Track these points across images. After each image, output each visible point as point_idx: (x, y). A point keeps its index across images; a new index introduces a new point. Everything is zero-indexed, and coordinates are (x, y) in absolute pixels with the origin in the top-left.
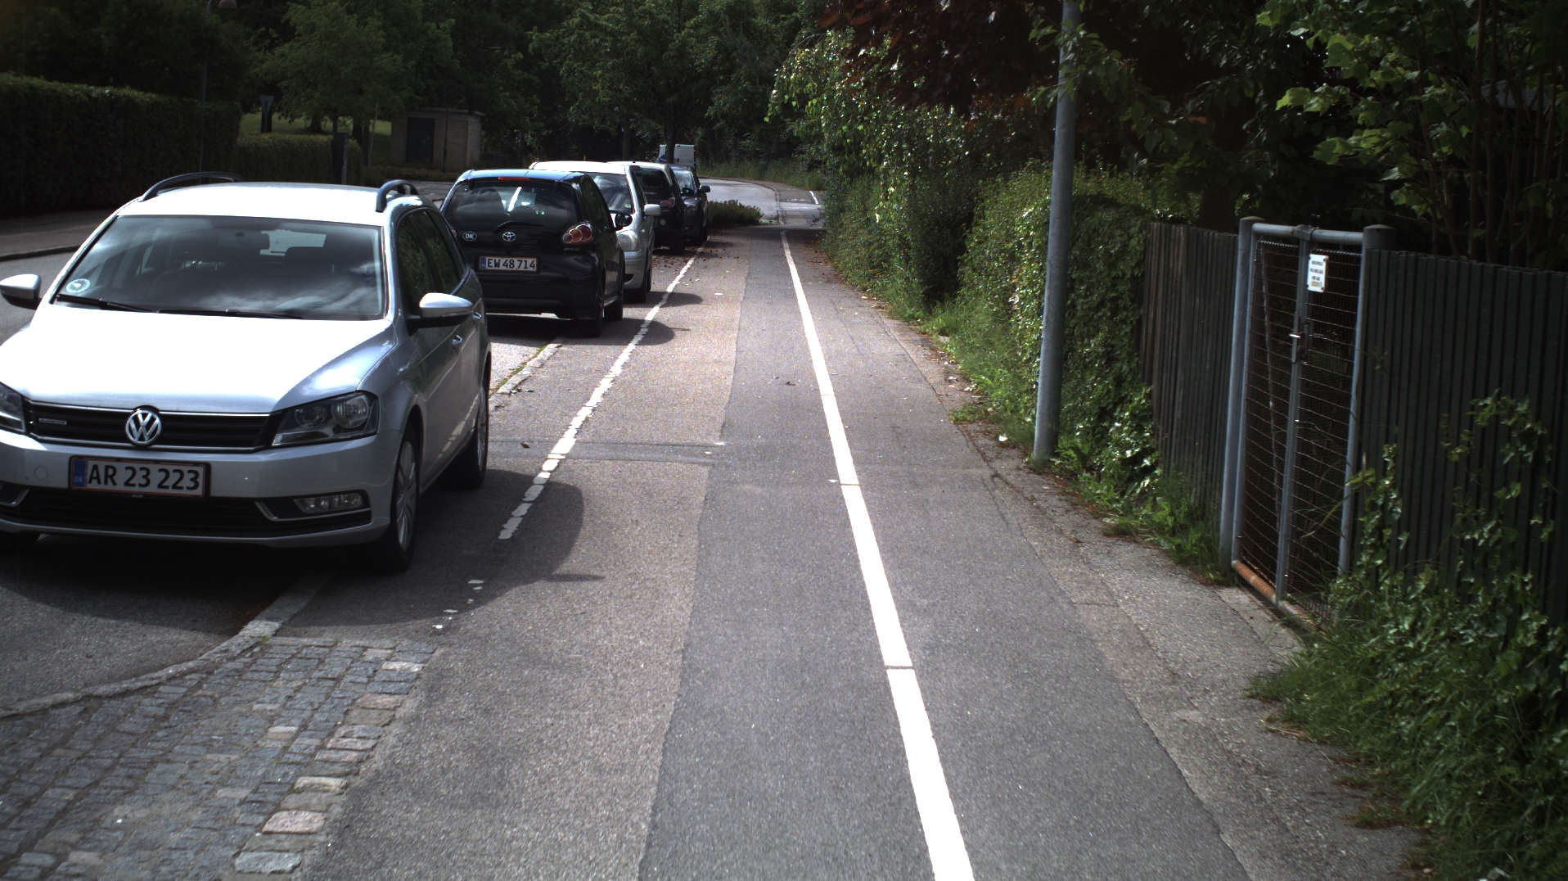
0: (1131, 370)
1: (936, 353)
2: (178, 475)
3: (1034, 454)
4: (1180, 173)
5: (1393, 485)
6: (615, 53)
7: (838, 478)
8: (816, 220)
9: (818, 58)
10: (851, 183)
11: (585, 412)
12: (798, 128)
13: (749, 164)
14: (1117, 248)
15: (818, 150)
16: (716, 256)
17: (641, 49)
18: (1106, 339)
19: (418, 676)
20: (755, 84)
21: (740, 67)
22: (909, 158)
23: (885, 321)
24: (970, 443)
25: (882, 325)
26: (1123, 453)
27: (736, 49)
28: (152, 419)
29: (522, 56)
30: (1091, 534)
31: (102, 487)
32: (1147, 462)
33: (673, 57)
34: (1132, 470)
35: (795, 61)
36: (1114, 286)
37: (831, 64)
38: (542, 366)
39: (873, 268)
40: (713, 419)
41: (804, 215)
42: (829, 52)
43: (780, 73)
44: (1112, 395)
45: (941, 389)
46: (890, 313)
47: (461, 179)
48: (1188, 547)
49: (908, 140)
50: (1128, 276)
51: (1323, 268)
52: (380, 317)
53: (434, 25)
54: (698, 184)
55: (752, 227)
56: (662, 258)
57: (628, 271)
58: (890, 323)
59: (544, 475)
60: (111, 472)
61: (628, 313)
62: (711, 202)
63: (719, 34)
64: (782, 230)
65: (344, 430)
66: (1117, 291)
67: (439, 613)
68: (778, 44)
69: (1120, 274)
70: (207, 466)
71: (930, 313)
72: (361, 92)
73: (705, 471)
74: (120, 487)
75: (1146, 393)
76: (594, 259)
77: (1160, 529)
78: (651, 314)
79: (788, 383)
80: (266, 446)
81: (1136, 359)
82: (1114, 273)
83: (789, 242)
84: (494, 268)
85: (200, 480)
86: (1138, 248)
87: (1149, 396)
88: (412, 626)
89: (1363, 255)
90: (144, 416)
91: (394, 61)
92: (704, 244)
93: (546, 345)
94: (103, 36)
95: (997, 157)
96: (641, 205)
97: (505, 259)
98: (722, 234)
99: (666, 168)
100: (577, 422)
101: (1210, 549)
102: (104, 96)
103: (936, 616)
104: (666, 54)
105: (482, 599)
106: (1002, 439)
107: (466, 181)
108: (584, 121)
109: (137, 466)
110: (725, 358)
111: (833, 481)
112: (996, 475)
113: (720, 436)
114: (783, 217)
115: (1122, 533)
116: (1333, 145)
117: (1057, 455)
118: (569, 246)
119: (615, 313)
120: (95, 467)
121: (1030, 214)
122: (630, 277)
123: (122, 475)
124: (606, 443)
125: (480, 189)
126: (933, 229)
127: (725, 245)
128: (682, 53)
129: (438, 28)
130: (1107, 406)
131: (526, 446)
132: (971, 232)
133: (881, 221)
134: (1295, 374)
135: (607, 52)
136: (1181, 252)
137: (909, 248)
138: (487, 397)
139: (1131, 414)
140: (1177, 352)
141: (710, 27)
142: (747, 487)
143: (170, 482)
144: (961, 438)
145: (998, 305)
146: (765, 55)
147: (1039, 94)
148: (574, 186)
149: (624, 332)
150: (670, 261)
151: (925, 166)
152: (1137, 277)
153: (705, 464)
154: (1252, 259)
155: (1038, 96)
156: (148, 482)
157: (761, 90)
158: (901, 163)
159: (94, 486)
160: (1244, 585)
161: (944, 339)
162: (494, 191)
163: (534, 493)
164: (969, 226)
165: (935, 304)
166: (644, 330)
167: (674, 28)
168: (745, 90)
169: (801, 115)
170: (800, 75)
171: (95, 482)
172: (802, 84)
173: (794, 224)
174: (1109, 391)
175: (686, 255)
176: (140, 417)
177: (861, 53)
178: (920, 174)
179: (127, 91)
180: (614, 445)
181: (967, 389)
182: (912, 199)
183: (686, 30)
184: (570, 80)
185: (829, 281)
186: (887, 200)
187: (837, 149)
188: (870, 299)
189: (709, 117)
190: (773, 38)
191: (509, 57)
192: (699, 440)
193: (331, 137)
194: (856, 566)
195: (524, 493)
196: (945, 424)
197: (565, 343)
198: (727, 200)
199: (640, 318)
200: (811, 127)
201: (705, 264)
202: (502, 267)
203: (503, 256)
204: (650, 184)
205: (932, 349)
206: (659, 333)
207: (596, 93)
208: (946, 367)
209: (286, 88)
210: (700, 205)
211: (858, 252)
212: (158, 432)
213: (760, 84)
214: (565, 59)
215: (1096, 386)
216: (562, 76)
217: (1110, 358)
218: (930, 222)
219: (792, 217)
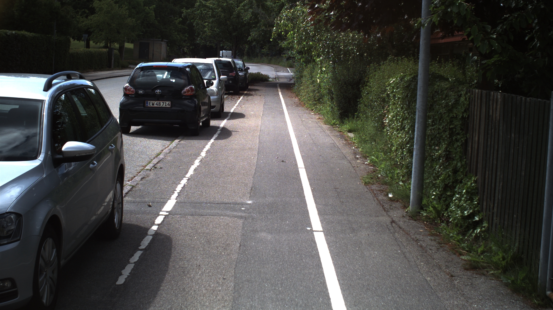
0: (462, 165)
1: (349, 143)
3: (410, 208)
6: (213, 16)
7: (312, 227)
8: (291, 79)
9: (293, 14)
10: (306, 66)
11: (184, 181)
12: (284, 44)
13: (265, 58)
14: (452, 102)
15: (291, 53)
16: (252, 95)
17: (223, 15)
18: (446, 148)
20: (266, 27)
21: (261, 21)
22: (332, 56)
23: (322, 125)
24: (375, 199)
27: (259, 14)
29: (181, 19)
30: (457, 268)
32: (477, 219)
33: (235, 18)
34: (468, 223)
35: (283, 15)
36: (451, 122)
37: (298, 16)
39: (316, 101)
40: (246, 185)
41: (286, 77)
42: (298, 11)
43: (277, 21)
44: (452, 178)
45: (354, 163)
46: (324, 121)
47: (138, 66)
48: (519, 282)
49: (332, 48)
50: (460, 117)
52: (35, 158)
53: (147, 8)
54: (245, 66)
55: (266, 82)
56: (230, 97)
57: (212, 104)
59: (155, 228)
61: (213, 123)
62: (250, 73)
63: (253, 8)
64: (277, 83)
66: (453, 124)
68: (275, 12)
69: (455, 115)
71: (343, 123)
73: (240, 222)
75: (474, 180)
76: (195, 101)
77: (499, 267)
78: (223, 123)
79: (283, 161)
81: (465, 160)
83: (280, 89)
84: (152, 106)
86: (465, 102)
87: (475, 182)
91: (132, 21)
92: (247, 90)
93: (174, 140)
94: (15, 11)
96: (219, 77)
97: (156, 102)
98: (254, 85)
99: (232, 60)
100: (179, 188)
101: (532, 283)
102: (12, 34)
104: (232, 16)
106: (390, 195)
107: (140, 68)
108: (203, 43)
110: (254, 147)
111: (309, 229)
112: (393, 222)
113: (250, 197)
114: (278, 78)
115: (474, 268)
117: (424, 210)
118: (185, 96)
119: (207, 124)
121: (394, 81)
122: (214, 107)
124: (191, 203)
125: (147, 71)
127: (255, 90)
128: (238, 16)
129: (149, 9)
130: (449, 183)
131: (150, 206)
132: (363, 89)
133: (320, 82)
135: (210, 16)
136: (498, 107)
137: (333, 94)
139: (466, 191)
140: (497, 161)
141: (249, 6)
142: (263, 234)
144: (370, 194)
145: (378, 123)
146: (271, 16)
148: (187, 69)
150: (233, 97)
151: (339, 59)
152: (465, 118)
153: (241, 217)
155: (418, 23)
157: (269, 29)
158: (329, 58)
161: (351, 135)
162: (153, 72)
163: (146, 242)
164: (363, 86)
165: (345, 119)
166: (219, 132)
167: (236, 6)
168: (263, 30)
170: (285, 21)
172: (286, 24)
173: (282, 81)
174: (449, 176)
175: (240, 95)
177: (316, 6)
178: (337, 63)
179: (23, 32)
180: (195, 205)
181: (366, 163)
182: (334, 72)
183: (240, 7)
184: (197, 27)
185: (297, 106)
186: (322, 73)
187: (300, 52)
188: (315, 114)
189: (249, 40)
190: (273, 10)
191: (177, 20)
192: (239, 200)
193: (108, 49)
195: (141, 242)
196: (360, 185)
197: (183, 139)
198: (257, 72)
199: (218, 125)
200: (289, 43)
201: (247, 98)
202: (155, 106)
203: (155, 100)
204: (225, 67)
205: (345, 140)
206: (225, 133)
207: (206, 32)
208: (354, 150)
209: (93, 31)
210: (245, 75)
211: (309, 94)
213: (269, 26)
214: (196, 20)
216: (195, 26)
217: (448, 157)
218: (342, 83)
219: (282, 78)
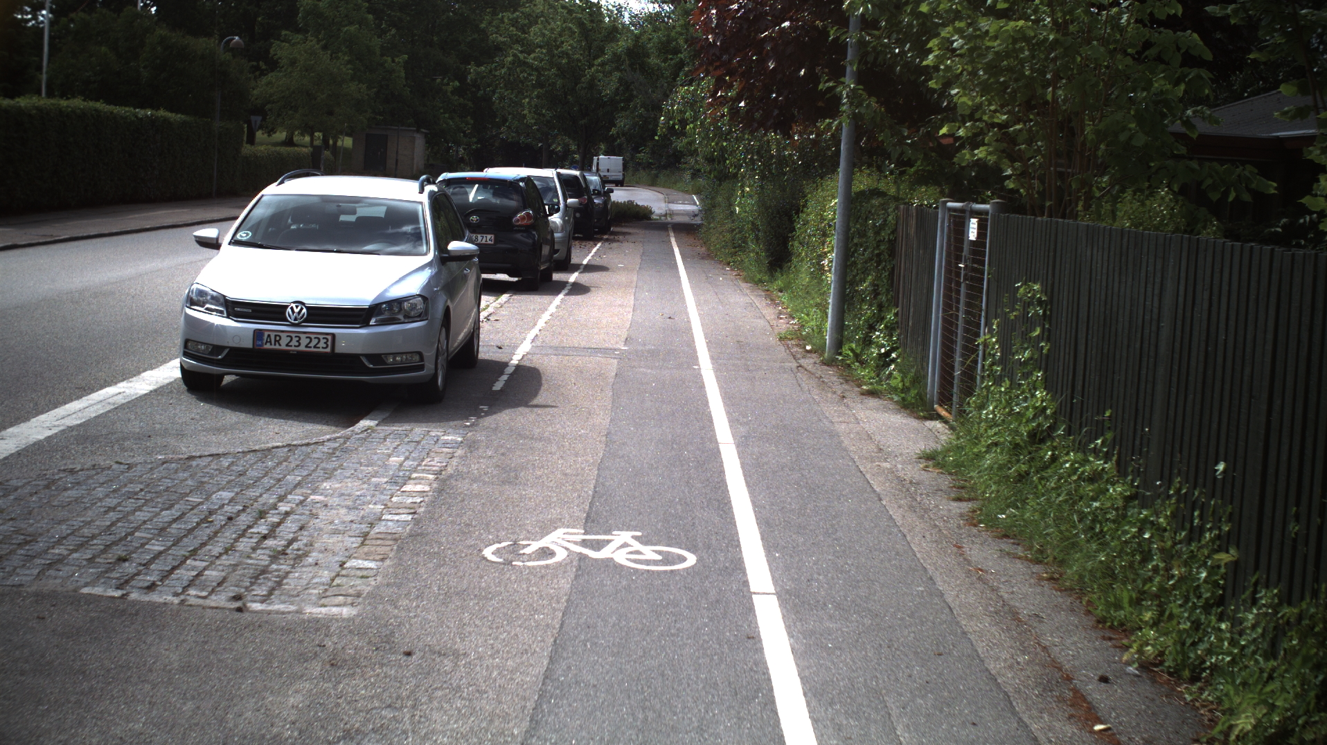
0: (887, 300)
1: (774, 302)
2: (317, 340)
3: (825, 355)
4: (916, 172)
5: (997, 342)
7: (699, 366)
8: (695, 215)
9: (694, 93)
10: (720, 185)
11: (535, 331)
12: (681, 144)
13: (642, 174)
14: (880, 222)
15: (696, 161)
16: (618, 241)
17: (559, 82)
18: (873, 280)
19: (462, 442)
20: (648, 111)
21: (637, 97)
22: (759, 166)
23: (741, 283)
24: (787, 351)
25: (738, 286)
26: (880, 351)
27: (633, 83)
28: (302, 309)
29: (458, 84)
30: (853, 393)
31: (273, 347)
32: (894, 355)
33: (585, 88)
34: (884, 360)
35: (677, 97)
36: (878, 246)
37: (703, 98)
38: (501, 307)
39: (735, 248)
40: (619, 336)
41: (687, 213)
42: (702, 90)
43: (667, 105)
44: (876, 316)
45: (774, 322)
46: (745, 278)
48: (909, 399)
49: (758, 153)
50: (887, 240)
51: (976, 226)
52: (425, 255)
53: (389, 59)
54: (604, 187)
55: (646, 221)
56: (578, 241)
57: (556, 247)
58: (744, 285)
59: (514, 362)
60: (278, 338)
62: (614, 202)
63: (621, 71)
64: (669, 223)
65: (409, 318)
66: (880, 249)
67: (467, 419)
69: (882, 238)
70: (333, 335)
71: (773, 276)
72: (331, 113)
73: (615, 361)
74: (283, 347)
75: (894, 313)
76: (534, 236)
77: (895, 389)
78: (573, 278)
79: (670, 318)
80: (366, 324)
81: (891, 293)
82: (878, 239)
83: (674, 232)
85: (329, 343)
86: (893, 222)
88: (452, 423)
89: (989, 217)
90: (297, 307)
91: (360, 89)
92: (609, 233)
94: (141, 69)
95: (822, 166)
96: (565, 200)
98: (622, 227)
99: (580, 174)
100: (530, 336)
101: (921, 399)
102: (147, 116)
103: (751, 425)
104: (579, 86)
105: (488, 414)
106: (808, 348)
107: (444, 180)
108: (513, 137)
109: (293, 335)
112: (800, 366)
113: (624, 345)
114: (670, 214)
115: (872, 393)
116: (965, 154)
117: (840, 354)
118: (517, 226)
119: (547, 277)
120: (269, 336)
122: (557, 251)
123: (284, 341)
124: (551, 347)
125: (454, 186)
126: (775, 217)
127: (624, 234)
128: (592, 85)
129: (393, 61)
130: (872, 322)
131: (500, 348)
132: (798, 217)
133: (740, 212)
134: (963, 289)
135: (533, 84)
137: (759, 231)
138: (479, 313)
139: (885, 326)
140: (911, 285)
141: (614, 65)
142: (642, 369)
143: (312, 344)
144: (782, 347)
145: (814, 267)
146: (657, 87)
147: (825, 124)
148: (521, 184)
149: (557, 288)
150: (584, 244)
151: (770, 172)
152: (892, 240)
153: (615, 358)
154: (946, 224)
156: (299, 345)
157: (652, 116)
158: (753, 170)
159: (268, 346)
160: (939, 417)
161: (781, 294)
162: (461, 187)
163: (510, 370)
164: (797, 213)
165: (776, 270)
166: (569, 287)
167: (586, 65)
168: (641, 116)
169: (683, 133)
170: (681, 106)
171: (268, 344)
172: (682, 112)
173: (678, 219)
174: (874, 314)
175: (596, 241)
176: (295, 308)
177: (719, 94)
178: (767, 178)
179: (162, 113)
180: (556, 348)
181: (791, 322)
182: (761, 196)
183: (595, 68)
184: (501, 105)
185: (703, 258)
186: (744, 197)
187: (709, 160)
188: (732, 270)
189: (613, 135)
190: (662, 75)
191: (448, 84)
192: (611, 346)
193: (311, 149)
194: (706, 404)
195: (504, 370)
196: (773, 340)
197: (515, 294)
198: (626, 200)
199: (565, 280)
200: (689, 144)
201: (610, 246)
204: (570, 185)
205: (772, 300)
206: (579, 289)
207: (524, 116)
208: (780, 310)
209: (270, 110)
210: (605, 203)
211: (724, 237)
212: (305, 316)
213: (653, 110)
214: (496, 87)
215: (868, 311)
216: (495, 102)
217: (876, 293)
218: (773, 212)
219: (677, 214)
